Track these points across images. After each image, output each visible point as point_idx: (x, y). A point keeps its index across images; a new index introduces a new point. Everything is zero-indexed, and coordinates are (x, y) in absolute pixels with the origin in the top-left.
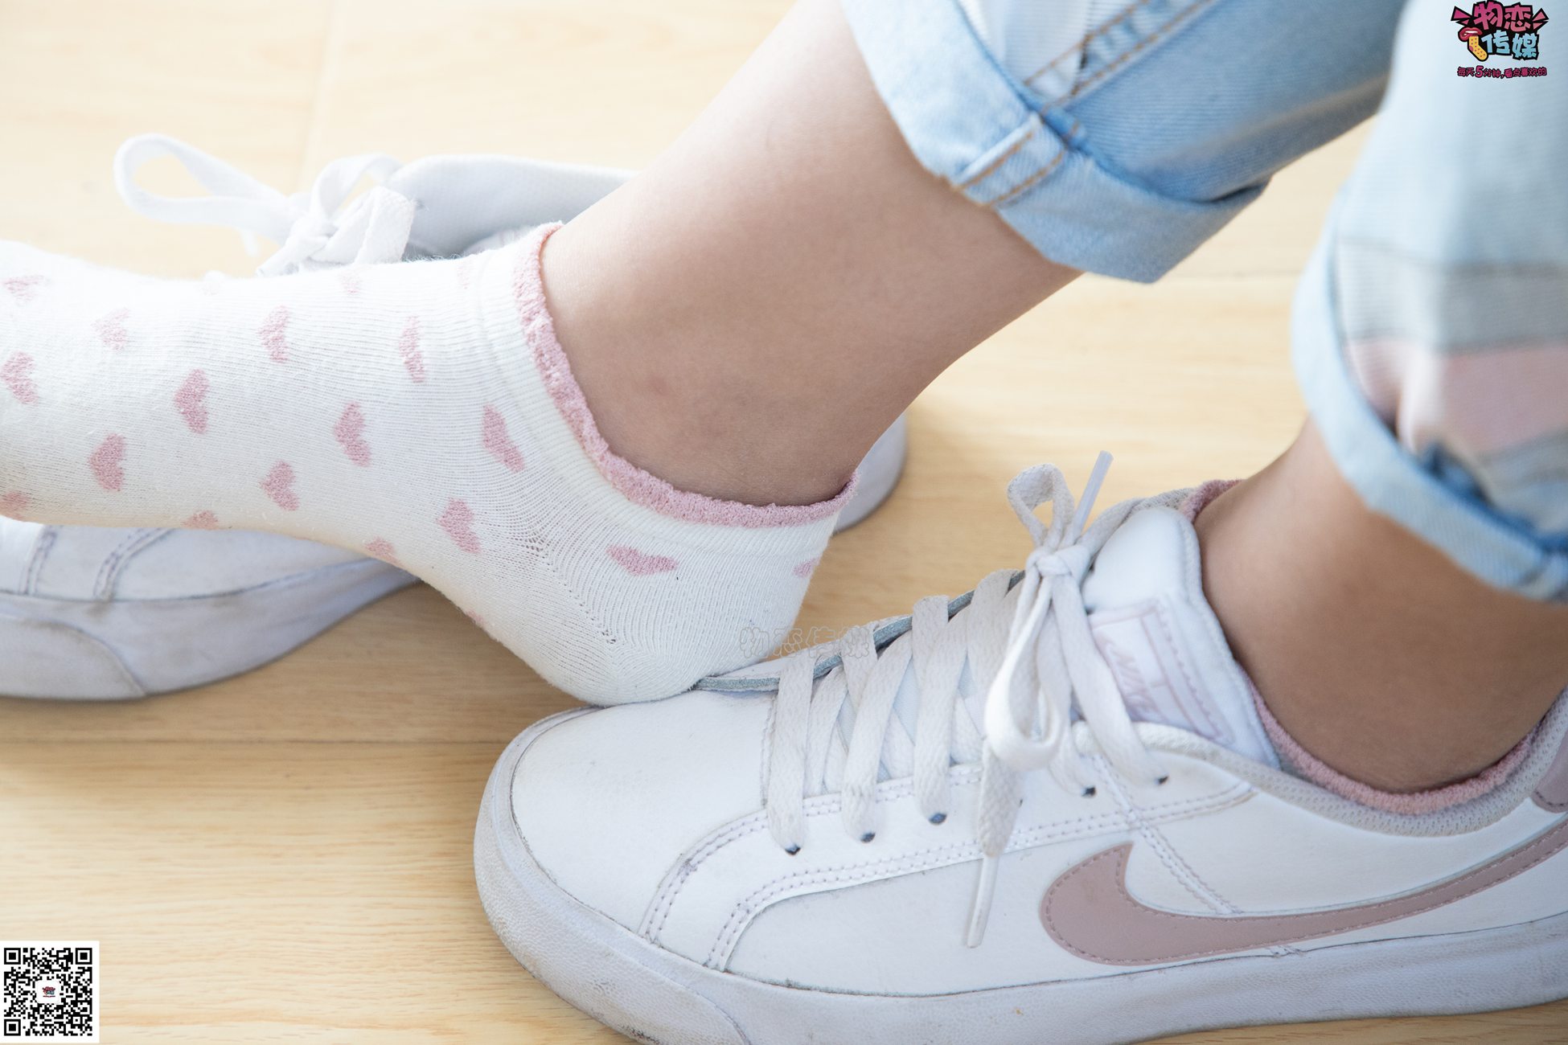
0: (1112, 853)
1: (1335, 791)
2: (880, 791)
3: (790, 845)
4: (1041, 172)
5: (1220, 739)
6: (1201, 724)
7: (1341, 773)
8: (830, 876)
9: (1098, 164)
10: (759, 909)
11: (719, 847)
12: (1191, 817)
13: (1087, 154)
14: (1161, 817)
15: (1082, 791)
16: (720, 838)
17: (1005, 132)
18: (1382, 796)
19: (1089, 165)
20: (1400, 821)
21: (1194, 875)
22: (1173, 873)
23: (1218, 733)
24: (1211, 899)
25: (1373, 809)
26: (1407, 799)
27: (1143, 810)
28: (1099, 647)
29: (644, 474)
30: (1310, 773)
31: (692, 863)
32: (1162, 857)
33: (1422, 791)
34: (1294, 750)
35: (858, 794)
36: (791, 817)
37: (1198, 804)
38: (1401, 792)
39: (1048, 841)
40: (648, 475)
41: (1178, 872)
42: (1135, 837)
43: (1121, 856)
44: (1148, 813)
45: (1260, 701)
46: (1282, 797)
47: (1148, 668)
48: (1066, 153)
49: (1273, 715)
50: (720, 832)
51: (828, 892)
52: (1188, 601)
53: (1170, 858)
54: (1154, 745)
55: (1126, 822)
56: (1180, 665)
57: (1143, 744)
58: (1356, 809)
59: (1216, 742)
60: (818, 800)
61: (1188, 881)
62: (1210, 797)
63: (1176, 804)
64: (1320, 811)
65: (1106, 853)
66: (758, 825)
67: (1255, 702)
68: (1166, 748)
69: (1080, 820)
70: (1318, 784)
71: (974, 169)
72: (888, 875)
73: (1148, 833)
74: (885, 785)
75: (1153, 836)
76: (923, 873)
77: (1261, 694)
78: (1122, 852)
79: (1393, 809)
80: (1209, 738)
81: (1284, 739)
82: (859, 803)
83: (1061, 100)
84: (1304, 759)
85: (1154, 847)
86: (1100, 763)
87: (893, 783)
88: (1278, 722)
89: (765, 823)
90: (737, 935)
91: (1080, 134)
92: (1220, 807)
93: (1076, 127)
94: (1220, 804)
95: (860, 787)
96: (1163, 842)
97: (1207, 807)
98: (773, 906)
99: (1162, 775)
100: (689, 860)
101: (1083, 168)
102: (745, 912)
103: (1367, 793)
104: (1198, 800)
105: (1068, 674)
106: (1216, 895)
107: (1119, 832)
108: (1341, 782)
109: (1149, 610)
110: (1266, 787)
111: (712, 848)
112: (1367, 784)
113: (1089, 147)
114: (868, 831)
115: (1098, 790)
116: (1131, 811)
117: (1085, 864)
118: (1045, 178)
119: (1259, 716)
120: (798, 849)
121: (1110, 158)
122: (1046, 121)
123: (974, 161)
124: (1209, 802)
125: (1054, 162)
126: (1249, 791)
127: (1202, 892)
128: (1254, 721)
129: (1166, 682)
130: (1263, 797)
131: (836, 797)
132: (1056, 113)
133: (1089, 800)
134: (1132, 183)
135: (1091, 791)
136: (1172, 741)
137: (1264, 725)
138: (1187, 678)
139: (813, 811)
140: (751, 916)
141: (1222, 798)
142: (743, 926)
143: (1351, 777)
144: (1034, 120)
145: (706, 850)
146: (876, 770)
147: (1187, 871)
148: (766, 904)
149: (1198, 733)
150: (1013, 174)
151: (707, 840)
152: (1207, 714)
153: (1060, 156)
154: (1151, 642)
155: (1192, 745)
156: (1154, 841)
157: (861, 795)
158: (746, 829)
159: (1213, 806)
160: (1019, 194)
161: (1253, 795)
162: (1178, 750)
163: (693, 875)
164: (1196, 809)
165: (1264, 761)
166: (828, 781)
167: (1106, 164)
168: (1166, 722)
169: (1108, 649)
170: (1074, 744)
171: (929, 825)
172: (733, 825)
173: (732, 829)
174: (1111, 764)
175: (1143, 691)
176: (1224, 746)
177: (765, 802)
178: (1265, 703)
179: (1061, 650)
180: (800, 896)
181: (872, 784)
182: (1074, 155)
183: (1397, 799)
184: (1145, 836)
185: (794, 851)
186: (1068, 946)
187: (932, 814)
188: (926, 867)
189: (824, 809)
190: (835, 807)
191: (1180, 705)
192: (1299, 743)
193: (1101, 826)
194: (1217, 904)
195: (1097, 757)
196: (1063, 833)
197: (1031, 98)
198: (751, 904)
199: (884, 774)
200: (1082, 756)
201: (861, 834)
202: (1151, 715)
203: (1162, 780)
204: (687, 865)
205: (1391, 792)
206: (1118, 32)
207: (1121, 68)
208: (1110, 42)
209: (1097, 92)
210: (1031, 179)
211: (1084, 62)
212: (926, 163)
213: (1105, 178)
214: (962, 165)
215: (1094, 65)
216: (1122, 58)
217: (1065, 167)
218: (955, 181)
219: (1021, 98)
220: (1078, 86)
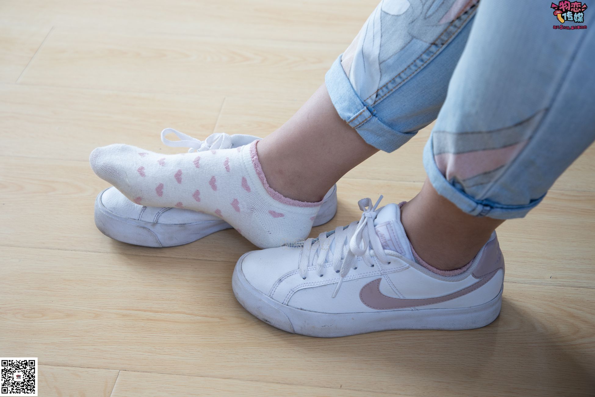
0: (377, 281)
1: (428, 269)
2: (325, 265)
3: (304, 277)
5: (402, 254)
6: (398, 250)
7: (429, 265)
8: (313, 284)
9: (378, 119)
10: (296, 291)
11: (288, 277)
12: (395, 272)
13: (376, 117)
14: (388, 272)
15: (371, 265)
16: (288, 275)
17: (359, 110)
18: (438, 271)
19: (377, 119)
20: (442, 277)
21: (395, 287)
22: (390, 286)
23: (402, 252)
24: (398, 294)
25: (436, 273)
26: (444, 272)
27: (385, 270)
28: (377, 233)
30: (422, 264)
31: (281, 280)
32: (388, 282)
33: (447, 270)
34: (419, 258)
35: (320, 265)
36: (305, 271)
37: (397, 269)
38: (443, 270)
39: (363, 277)
40: (278, 193)
41: (392, 286)
42: (382, 277)
43: (379, 281)
44: (385, 271)
45: (412, 247)
46: (416, 268)
47: (387, 236)
48: (372, 116)
49: (415, 250)
50: (288, 273)
51: (312, 288)
52: (397, 222)
53: (390, 282)
54: (388, 254)
55: (381, 273)
56: (395, 236)
57: (385, 254)
58: (432, 273)
59: (402, 255)
60: (311, 267)
61: (393, 288)
62: (400, 267)
63: (392, 269)
64: (424, 272)
65: (375, 281)
66: (297, 272)
67: (411, 247)
68: (391, 255)
69: (370, 272)
70: (424, 267)
71: (351, 118)
72: (326, 284)
73: (385, 277)
74: (326, 264)
75: (386, 277)
76: (334, 284)
77: (412, 245)
78: (379, 280)
79: (441, 274)
80: (400, 254)
81: (417, 256)
82: (320, 267)
83: (371, 105)
84: (421, 261)
85: (386, 280)
86: (375, 259)
87: (328, 263)
88: (416, 252)
89: (299, 272)
90: (290, 297)
91: (375, 112)
92: (402, 270)
93: (374, 111)
94: (402, 269)
95: (321, 264)
96: (388, 279)
97: (399, 270)
98: (299, 290)
99: (389, 262)
100: (281, 279)
101: (375, 119)
102: (292, 292)
103: (435, 269)
104: (397, 268)
105: (369, 238)
106: (400, 293)
107: (379, 275)
108: (429, 266)
109: (388, 224)
110: (412, 266)
111: (286, 277)
112: (435, 268)
113: (376, 115)
114: (322, 274)
115: (375, 265)
116: (382, 270)
117: (370, 283)
118: (367, 121)
119: (411, 250)
120: (306, 278)
122: (367, 108)
124: (399, 268)
125: (369, 118)
126: (409, 266)
127: (396, 292)
128: (410, 251)
129: (391, 240)
130: (412, 268)
131: (315, 267)
132: (371, 107)
133: (372, 268)
135: (373, 266)
136: (392, 253)
137: (412, 252)
138: (396, 239)
139: (310, 270)
140: (294, 293)
141: (402, 268)
142: (292, 295)
143: (431, 266)
144: (365, 108)
145: (285, 277)
146: (325, 260)
147: (393, 286)
148: (297, 290)
149: (398, 252)
150: (360, 120)
151: (285, 275)
152: (400, 248)
153: (370, 116)
154: (388, 231)
155: (396, 254)
156: (386, 278)
157: (321, 266)
158: (294, 273)
159: (400, 270)
160: (361, 125)
161: (410, 267)
162: (393, 255)
163: (282, 283)
164: (396, 270)
165: (412, 260)
166: (313, 264)
167: (380, 119)
168: (391, 249)
169: (379, 233)
170: (370, 254)
171: (335, 272)
172: (291, 272)
173: (291, 273)
174: (378, 259)
175: (386, 242)
176: (403, 255)
177: (299, 268)
178: (413, 247)
179: (368, 233)
180: (305, 288)
181: (323, 263)
183: (442, 272)
184: (384, 277)
185: (304, 279)
186: (365, 304)
187: (337, 270)
188: (334, 283)
189: (312, 269)
190: (315, 269)
191: (394, 245)
192: (420, 257)
193: (375, 274)
194: (400, 295)
195: (375, 257)
196: (366, 275)
197: (365, 104)
198: (294, 290)
199: (326, 261)
200: (372, 257)
201: (320, 275)
202: (387, 248)
203: (389, 263)
204: (280, 280)
205: (440, 270)
206: (384, 89)
207: (385, 97)
208: (383, 91)
209: (379, 103)
210: (364, 121)
211: (377, 96)
212: (341, 117)
213: (379, 122)
214: (349, 118)
215: (379, 97)
216: (385, 95)
217: (371, 119)
218: (347, 121)
219: (363, 103)
220: (375, 102)
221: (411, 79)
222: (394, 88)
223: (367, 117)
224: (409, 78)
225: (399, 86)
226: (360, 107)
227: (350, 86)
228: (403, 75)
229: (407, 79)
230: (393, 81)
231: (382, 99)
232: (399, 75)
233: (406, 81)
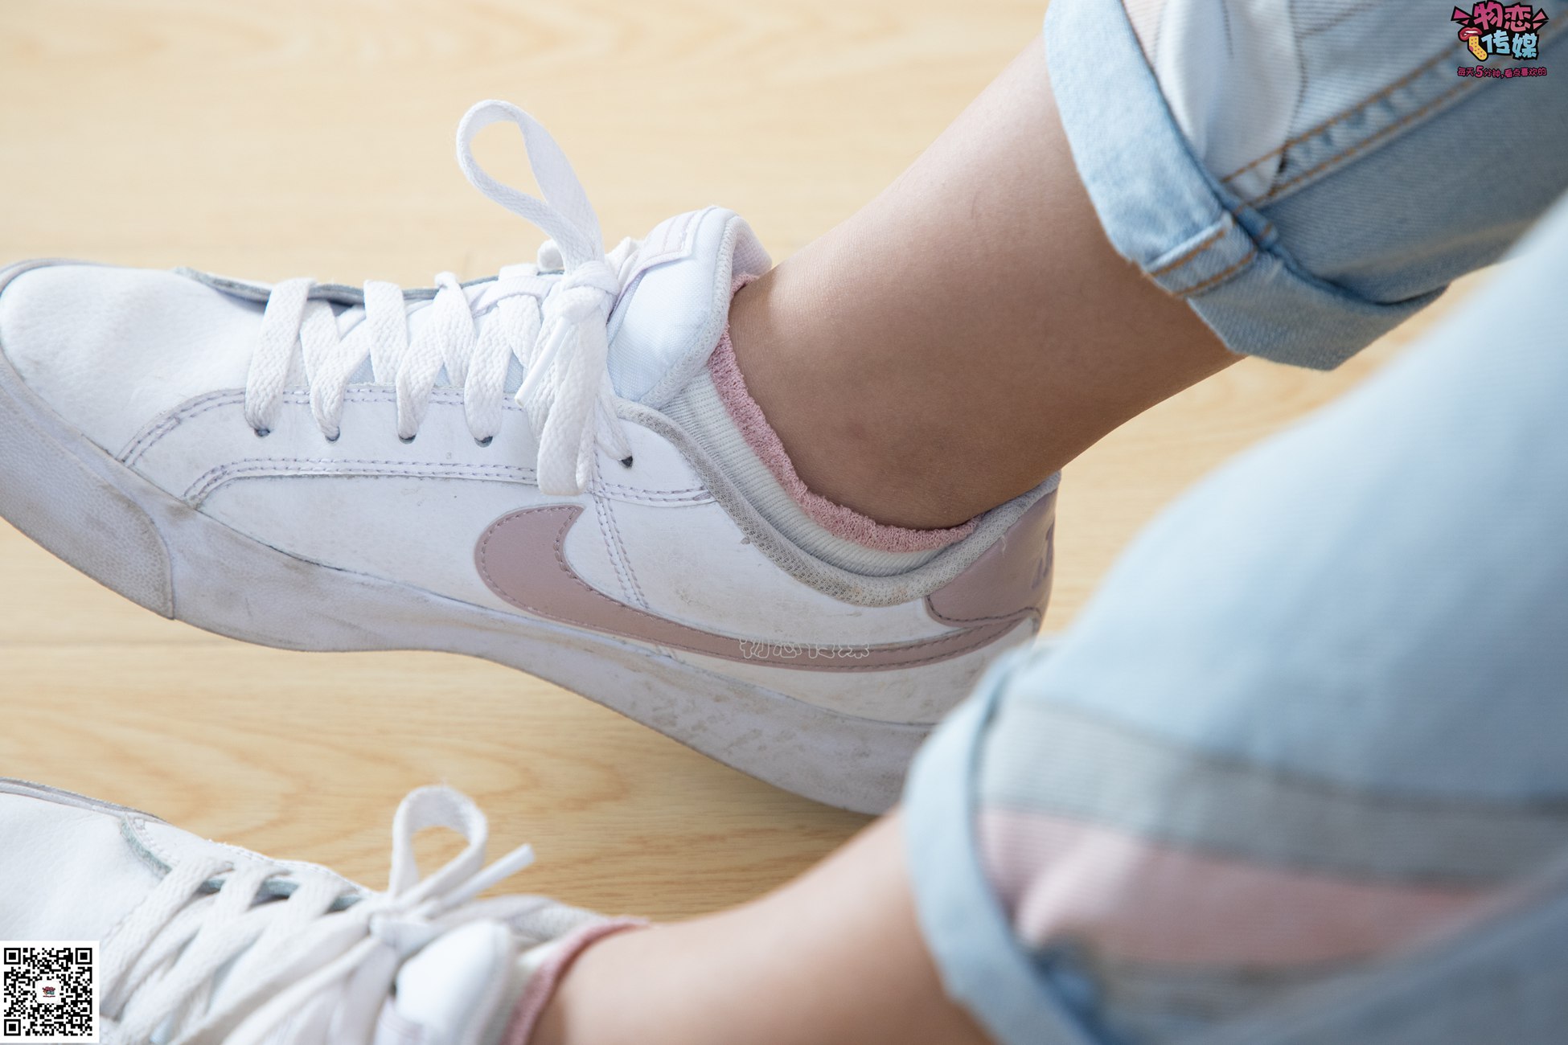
4: (1228, 270)
9: (1287, 266)
13: (1277, 256)
17: (1196, 229)
19: (1277, 267)
29: (846, 512)
40: (850, 512)
48: (1256, 254)
71: (1165, 260)
83: (1258, 200)
91: (1272, 236)
93: (1268, 228)
101: (1272, 270)
113: (1279, 249)
118: (1229, 277)
121: (1298, 262)
122: (1237, 220)
123: (1165, 252)
125: (1242, 262)
132: (1249, 214)
134: (1318, 287)
144: (1227, 219)
150: (1201, 269)
153: (1249, 256)
160: (1208, 288)
167: (1294, 267)
182: (1264, 256)
197: (1228, 198)
206: (1315, 143)
207: (1317, 176)
208: (1308, 152)
209: (1294, 196)
210: (1219, 276)
211: (1283, 166)
212: (1120, 248)
213: (1290, 280)
214: (1154, 256)
215: (1291, 171)
216: (1318, 168)
217: (1252, 267)
218: (1146, 270)
219: (1217, 195)
220: (1274, 189)
221: (1442, 115)
222: (1360, 144)
223: (1232, 261)
224: (1431, 113)
225: (1380, 142)
226: (1199, 215)
227: (1161, 110)
228: (1398, 98)
229: (1417, 114)
230: (1354, 115)
231: (1304, 183)
232: (1381, 98)
233: (1414, 123)
